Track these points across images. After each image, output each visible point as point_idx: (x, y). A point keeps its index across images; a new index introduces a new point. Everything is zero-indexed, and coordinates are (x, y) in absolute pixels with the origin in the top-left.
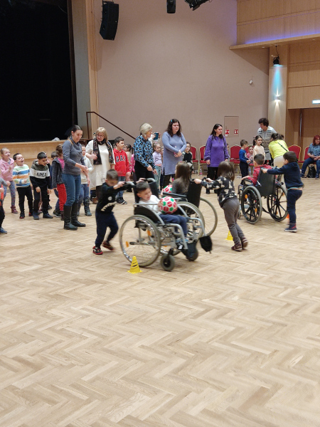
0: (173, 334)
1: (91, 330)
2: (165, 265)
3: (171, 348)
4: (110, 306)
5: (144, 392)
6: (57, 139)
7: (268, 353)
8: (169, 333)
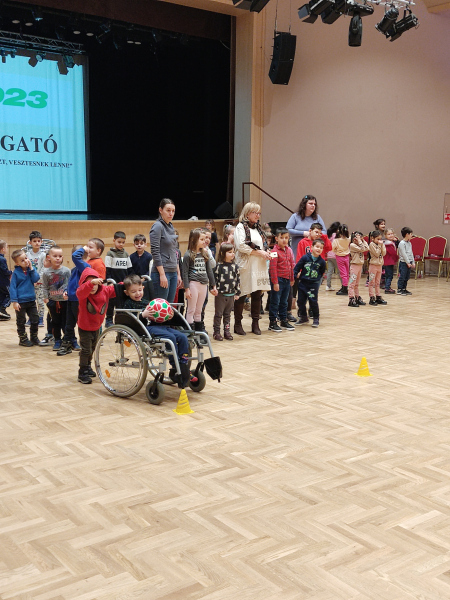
0: (150, 493)
1: (53, 473)
2: (151, 396)
3: (129, 512)
4: (105, 446)
5: (40, 563)
6: (194, 219)
7: (253, 537)
8: (146, 490)
